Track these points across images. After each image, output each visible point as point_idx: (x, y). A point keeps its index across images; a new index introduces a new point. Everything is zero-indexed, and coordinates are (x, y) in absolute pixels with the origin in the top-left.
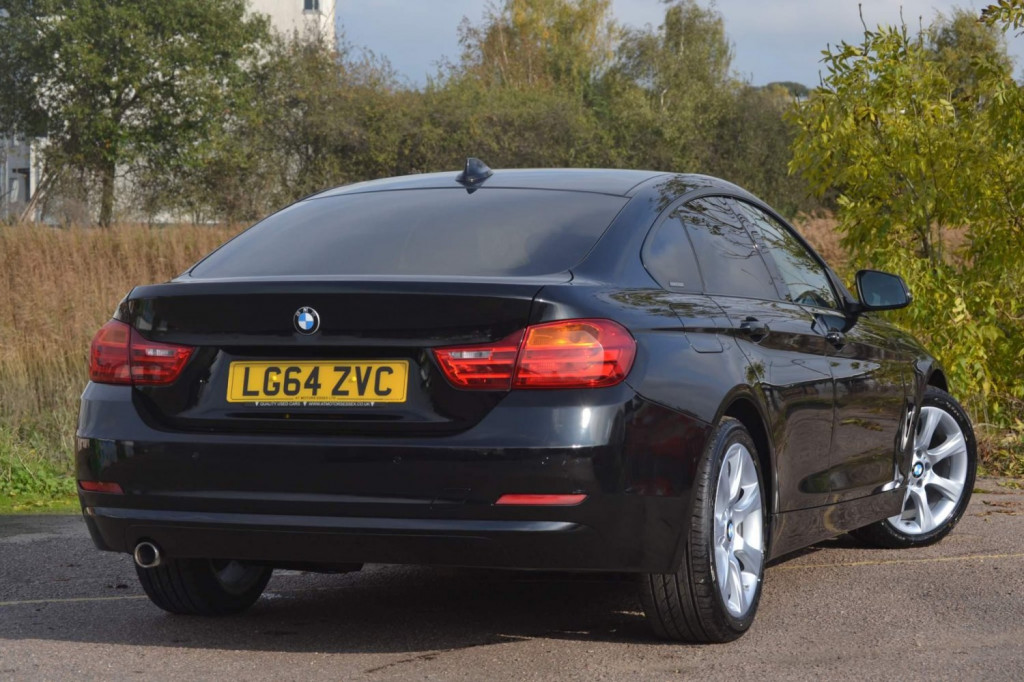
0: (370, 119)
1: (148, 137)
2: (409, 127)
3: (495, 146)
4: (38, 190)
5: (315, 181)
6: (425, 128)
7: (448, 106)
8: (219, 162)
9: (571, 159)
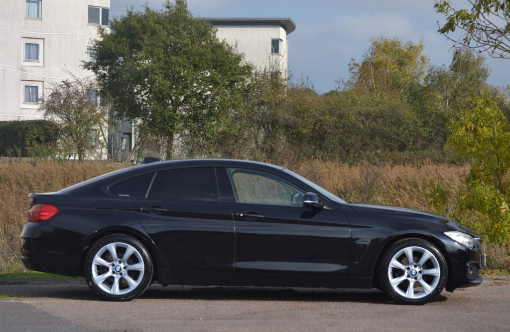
0: (299, 112)
1: (190, 120)
2: (318, 116)
3: (362, 127)
4: (135, 146)
5: (272, 142)
6: (327, 117)
7: (338, 106)
8: (224, 133)
9: (400, 133)
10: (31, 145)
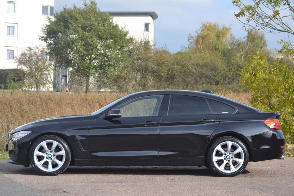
0: (160, 63)
1: (98, 68)
2: (170, 66)
3: (195, 71)
4: (68, 83)
5: (145, 81)
6: (175, 66)
7: (181, 60)
8: (117, 75)
9: (216, 75)
10: (10, 83)
